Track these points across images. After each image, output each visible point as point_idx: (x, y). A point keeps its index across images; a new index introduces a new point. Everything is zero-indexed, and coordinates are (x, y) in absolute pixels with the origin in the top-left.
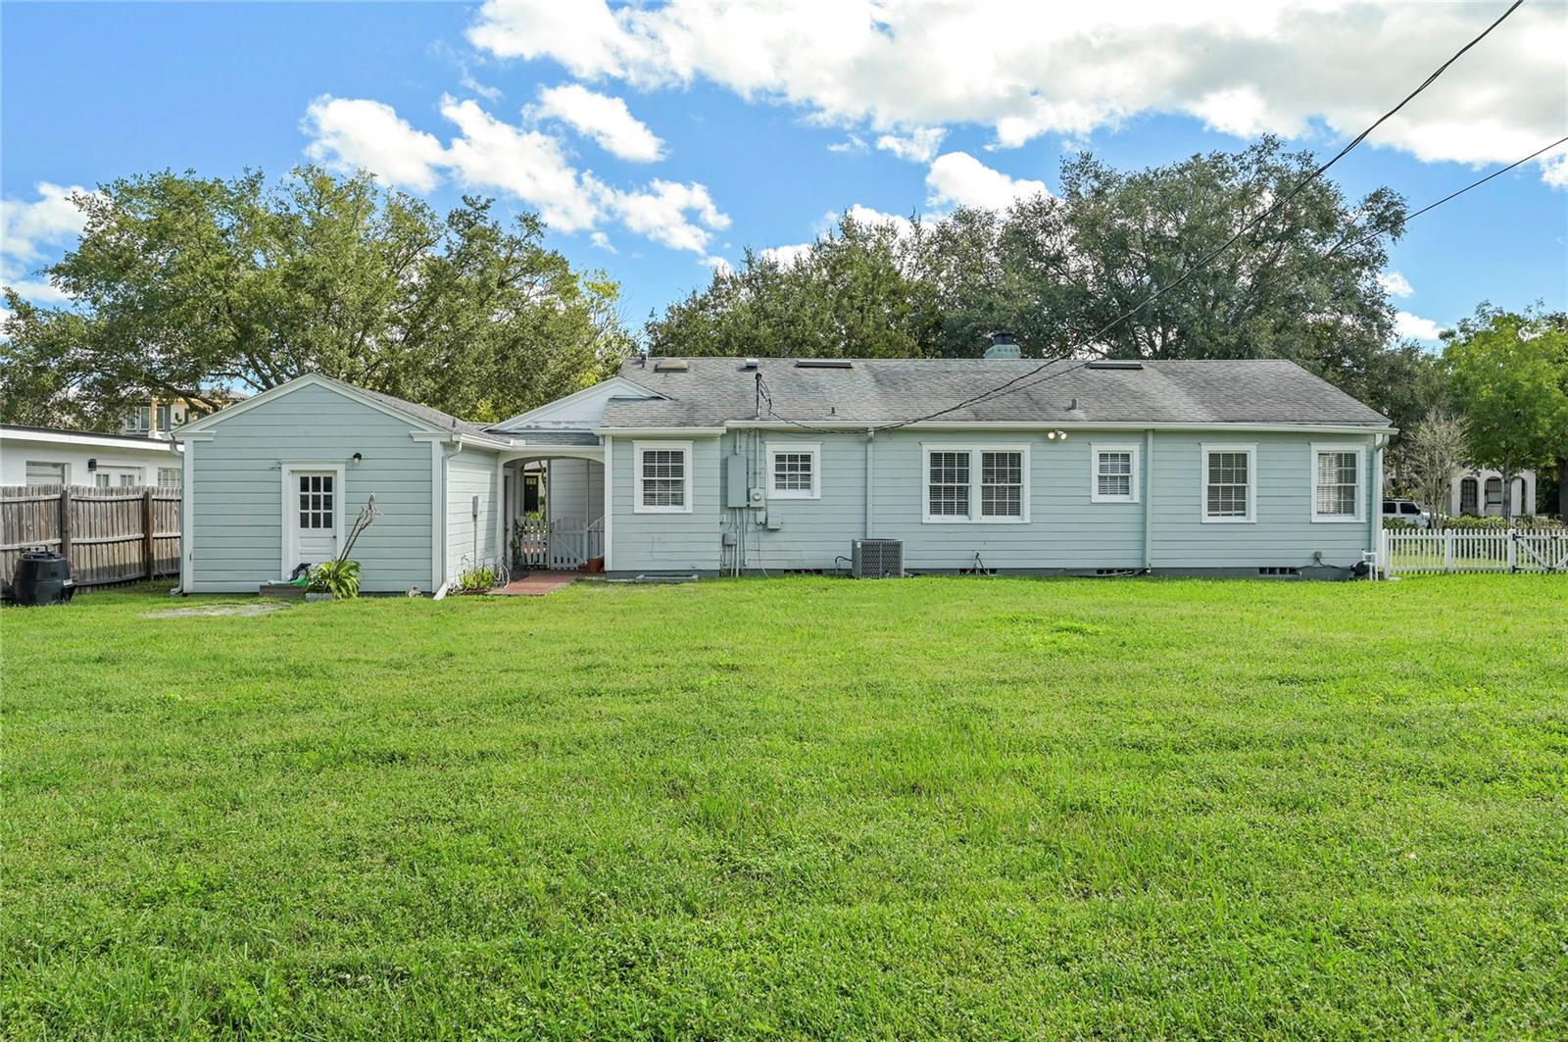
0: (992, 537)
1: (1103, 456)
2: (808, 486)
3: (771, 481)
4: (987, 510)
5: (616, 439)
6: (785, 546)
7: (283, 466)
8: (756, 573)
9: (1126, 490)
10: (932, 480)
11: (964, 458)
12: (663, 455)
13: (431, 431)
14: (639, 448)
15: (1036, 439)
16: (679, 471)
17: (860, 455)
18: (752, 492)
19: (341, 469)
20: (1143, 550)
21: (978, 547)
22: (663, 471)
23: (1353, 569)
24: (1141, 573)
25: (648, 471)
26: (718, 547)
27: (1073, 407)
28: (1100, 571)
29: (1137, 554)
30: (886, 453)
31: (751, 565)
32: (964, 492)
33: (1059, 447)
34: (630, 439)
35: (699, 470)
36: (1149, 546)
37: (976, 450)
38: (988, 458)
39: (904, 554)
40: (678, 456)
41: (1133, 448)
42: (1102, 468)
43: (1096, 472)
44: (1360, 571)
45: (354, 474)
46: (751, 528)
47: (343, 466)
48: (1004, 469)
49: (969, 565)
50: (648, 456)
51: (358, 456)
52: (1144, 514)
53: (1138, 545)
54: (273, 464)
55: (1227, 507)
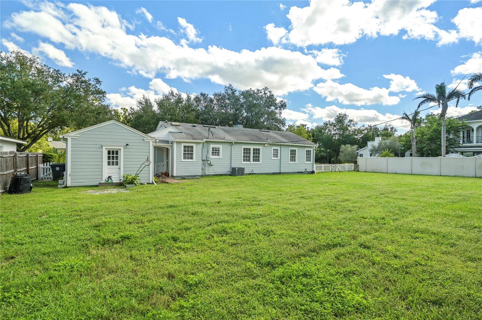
0: (255, 166)
1: (274, 150)
2: (218, 155)
3: (211, 154)
4: (254, 161)
5: (177, 142)
6: (215, 169)
7: (103, 147)
8: (208, 175)
9: (277, 157)
10: (244, 154)
11: (250, 149)
12: (188, 147)
13: (149, 138)
14: (183, 145)
15: (263, 145)
16: (192, 151)
17: (230, 148)
18: (208, 156)
19: (122, 148)
20: (280, 169)
21: (253, 169)
22: (188, 151)
23: (311, 172)
24: (280, 173)
25: (185, 151)
26: (201, 170)
27: (267, 139)
28: (273, 173)
29: (279, 170)
30: (235, 148)
31: (207, 174)
32: (249, 157)
33: (266, 148)
34: (181, 142)
35: (197, 150)
36: (281, 168)
37: (252, 147)
38: (254, 149)
39: (245, 170)
40: (192, 147)
41: (278, 148)
42: (274, 152)
43: (273, 153)
44: (313, 172)
45: (126, 150)
46: (207, 165)
47: (123, 148)
48: (257, 152)
49: (250, 173)
50: (185, 147)
51: (127, 145)
52: (281, 162)
53: (279, 168)
54: (100, 146)
55: (293, 160)
